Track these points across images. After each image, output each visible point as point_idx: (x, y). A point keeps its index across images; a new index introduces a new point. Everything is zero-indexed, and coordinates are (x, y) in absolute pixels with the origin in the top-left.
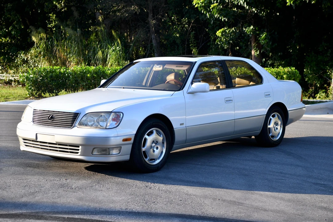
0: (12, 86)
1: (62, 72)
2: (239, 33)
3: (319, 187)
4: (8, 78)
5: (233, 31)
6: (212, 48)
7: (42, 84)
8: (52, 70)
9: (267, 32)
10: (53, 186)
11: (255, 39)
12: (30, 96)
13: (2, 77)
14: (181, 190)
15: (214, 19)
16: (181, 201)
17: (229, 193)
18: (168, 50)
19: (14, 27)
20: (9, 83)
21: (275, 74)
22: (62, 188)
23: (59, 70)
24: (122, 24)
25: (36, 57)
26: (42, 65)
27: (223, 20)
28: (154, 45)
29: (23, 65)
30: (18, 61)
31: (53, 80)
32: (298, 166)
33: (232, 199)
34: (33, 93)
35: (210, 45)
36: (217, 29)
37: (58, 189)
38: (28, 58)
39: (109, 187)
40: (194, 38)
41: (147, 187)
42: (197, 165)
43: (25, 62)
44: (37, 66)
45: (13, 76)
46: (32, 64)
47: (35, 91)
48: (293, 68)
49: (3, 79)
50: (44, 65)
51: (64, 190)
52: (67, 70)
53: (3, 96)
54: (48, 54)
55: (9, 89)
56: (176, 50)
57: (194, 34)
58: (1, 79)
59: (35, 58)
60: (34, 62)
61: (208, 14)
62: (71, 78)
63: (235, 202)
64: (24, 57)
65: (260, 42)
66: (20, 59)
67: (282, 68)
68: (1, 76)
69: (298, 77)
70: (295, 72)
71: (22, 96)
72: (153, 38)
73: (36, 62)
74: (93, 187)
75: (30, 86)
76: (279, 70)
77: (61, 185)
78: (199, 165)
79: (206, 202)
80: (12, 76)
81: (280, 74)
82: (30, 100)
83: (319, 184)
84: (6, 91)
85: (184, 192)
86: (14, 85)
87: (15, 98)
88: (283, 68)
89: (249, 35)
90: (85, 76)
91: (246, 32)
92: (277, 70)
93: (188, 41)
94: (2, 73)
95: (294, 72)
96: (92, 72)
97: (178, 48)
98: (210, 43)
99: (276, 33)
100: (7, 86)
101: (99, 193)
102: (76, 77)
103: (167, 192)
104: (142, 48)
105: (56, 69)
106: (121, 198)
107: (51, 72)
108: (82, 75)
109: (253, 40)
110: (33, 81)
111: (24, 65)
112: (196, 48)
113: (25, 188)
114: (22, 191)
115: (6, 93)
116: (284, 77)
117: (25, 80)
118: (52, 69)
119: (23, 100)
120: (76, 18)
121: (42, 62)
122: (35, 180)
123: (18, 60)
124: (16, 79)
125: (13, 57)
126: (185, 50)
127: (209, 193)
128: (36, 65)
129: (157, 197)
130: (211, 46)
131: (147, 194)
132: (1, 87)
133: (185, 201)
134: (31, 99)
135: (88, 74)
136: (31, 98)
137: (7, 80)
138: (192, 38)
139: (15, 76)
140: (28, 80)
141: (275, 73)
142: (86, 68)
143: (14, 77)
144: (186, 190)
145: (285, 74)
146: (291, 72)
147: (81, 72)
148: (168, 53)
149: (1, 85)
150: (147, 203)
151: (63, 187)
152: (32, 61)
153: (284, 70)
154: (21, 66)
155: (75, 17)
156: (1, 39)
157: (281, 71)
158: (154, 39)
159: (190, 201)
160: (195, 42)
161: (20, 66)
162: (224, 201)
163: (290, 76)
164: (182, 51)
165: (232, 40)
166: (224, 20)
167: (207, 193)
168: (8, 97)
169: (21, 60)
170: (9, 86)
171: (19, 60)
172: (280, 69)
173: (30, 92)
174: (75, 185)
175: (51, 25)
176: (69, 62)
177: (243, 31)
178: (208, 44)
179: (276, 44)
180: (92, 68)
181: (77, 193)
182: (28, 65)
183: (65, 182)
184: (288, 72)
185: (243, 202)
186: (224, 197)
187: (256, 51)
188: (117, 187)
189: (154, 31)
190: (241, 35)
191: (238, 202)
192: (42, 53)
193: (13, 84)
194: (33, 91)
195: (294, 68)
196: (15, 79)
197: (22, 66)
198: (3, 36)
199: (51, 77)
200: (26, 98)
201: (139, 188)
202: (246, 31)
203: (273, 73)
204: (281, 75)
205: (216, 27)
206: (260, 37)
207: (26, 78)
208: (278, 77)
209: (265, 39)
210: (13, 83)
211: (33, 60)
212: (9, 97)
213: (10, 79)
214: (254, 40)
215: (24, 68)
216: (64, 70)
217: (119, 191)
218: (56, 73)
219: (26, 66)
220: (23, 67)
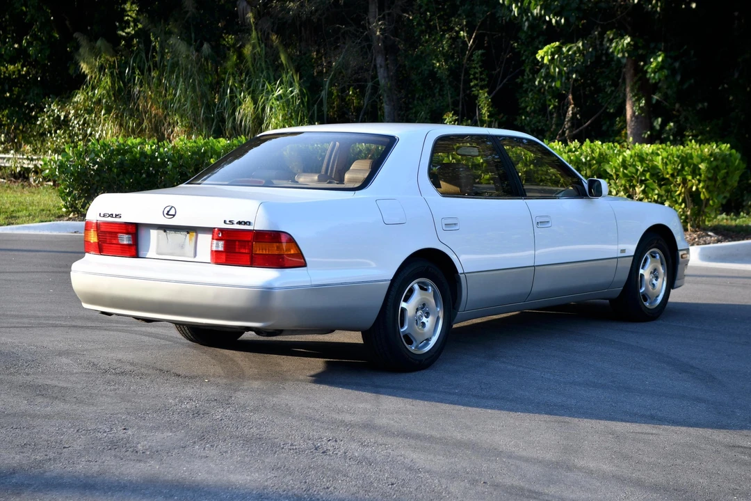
0: (30, 185)
1: (149, 153)
2: (594, 53)
3: (737, 454)
4: (19, 165)
5: (578, 48)
6: (527, 89)
7: (97, 181)
8: (122, 146)
9: (665, 51)
10: (92, 446)
11: (634, 70)
12: (68, 213)
13: (5, 161)
14: (399, 458)
15: (531, 18)
16: (392, 484)
17: (512, 467)
18: (417, 96)
19: (35, 37)
20: (23, 175)
21: (679, 161)
22: (113, 451)
23: (140, 148)
24: (303, 29)
25: (89, 112)
26: (102, 131)
27: (554, 21)
28: (382, 82)
29: (56, 132)
30: (44, 121)
31: (125, 172)
32: (698, 400)
33: (516, 483)
34: (77, 204)
35: (522, 83)
36: (540, 42)
37: (103, 452)
38: (70, 113)
39: (225, 450)
40: (481, 67)
41: (316, 449)
42: (450, 394)
43: (62, 124)
44: (91, 134)
45: (32, 160)
46: (79, 129)
47: (80, 198)
48: (725, 147)
49: (7, 165)
50: (108, 133)
51: (115, 456)
52: (159, 147)
53: (4, 210)
54: (117, 106)
55: (22, 193)
56: (437, 94)
57: (482, 55)
58: (3, 165)
59: (86, 115)
60: (84, 124)
61: (514, 6)
62: (170, 167)
63: (522, 489)
64: (58, 111)
65: (648, 76)
66: (49, 117)
67: (698, 146)
68: (4, 158)
69: (737, 168)
70: (731, 155)
71: (48, 212)
72: (378, 66)
73: (88, 124)
74: (187, 449)
75: (68, 186)
76: (687, 150)
77: (112, 442)
78: (454, 394)
79: (452, 490)
80: (28, 159)
81: (690, 161)
82: (68, 222)
83: (739, 447)
84: (12, 196)
85: (403, 463)
86: (35, 181)
87: (32, 217)
88: (700, 146)
89: (619, 60)
90: (203, 161)
91: (613, 52)
92: (682, 151)
93: (467, 74)
94: (6, 151)
95: (726, 155)
96: (220, 153)
97: (441, 90)
98: (523, 77)
99: (692, 52)
100: (17, 184)
101: (197, 464)
102: (181, 166)
103: (364, 463)
104: (355, 89)
105: (134, 146)
106: (249, 478)
107: (122, 151)
108: (196, 160)
109: (629, 73)
110: (76, 175)
111: (58, 131)
112: (487, 90)
113: (22, 450)
114: (14, 458)
115: (10, 203)
116: (700, 169)
117: (57, 173)
118: (123, 144)
119: (50, 221)
120: (188, 15)
121: (104, 125)
122: (51, 429)
123: (44, 119)
124: (40, 167)
125: (32, 110)
126: (458, 95)
127: (464, 466)
128: (89, 132)
129: (338, 474)
130: (525, 85)
131: (314, 469)
132: (1, 185)
133: (403, 486)
134: (70, 219)
135: (212, 157)
136: (71, 216)
137: (18, 169)
138: (477, 66)
139: (35, 160)
140: (63, 172)
141: (678, 157)
142: (205, 143)
143: (34, 163)
144: (410, 459)
145: (702, 161)
146: (720, 156)
147: (193, 153)
148: (415, 102)
149: (2, 180)
150: (309, 490)
151: (115, 447)
152: (78, 123)
153: (702, 151)
154: (51, 134)
155: (188, 11)
156: (4, 66)
157: (695, 154)
158: (381, 67)
159: (415, 487)
160: (483, 76)
161: (49, 135)
162: (496, 486)
163: (717, 166)
164: (451, 97)
165: (576, 72)
166: (556, 21)
167: (459, 467)
168: (14, 215)
169: (51, 118)
170: (22, 185)
171: (46, 119)
172: (692, 148)
173: (69, 202)
174: (145, 443)
175: (128, 30)
176: (169, 124)
177: (603, 50)
178: (519, 80)
179: (692, 81)
180: (222, 144)
181: (145, 462)
182: (69, 133)
183: (122, 436)
184: (711, 155)
185: (541, 490)
186: (498, 476)
187: (637, 100)
188: (244, 450)
189: (382, 47)
190: (598, 58)
191: (530, 491)
192: (104, 101)
193: (31, 180)
194: (75, 200)
195: (729, 145)
196: (35, 166)
197: (53, 135)
198: (8, 59)
199: (121, 163)
200: (60, 217)
201: (296, 453)
202: (611, 50)
203: (673, 157)
204: (694, 165)
205: (538, 37)
206: (647, 63)
207: (59, 166)
208: (686, 168)
209: (661, 67)
210: (32, 177)
211: (80, 121)
212: (18, 214)
213: (25, 166)
214: (632, 71)
215: (59, 138)
216: (153, 147)
217: (247, 459)
218: (133, 156)
219: (63, 133)
220: (57, 138)
